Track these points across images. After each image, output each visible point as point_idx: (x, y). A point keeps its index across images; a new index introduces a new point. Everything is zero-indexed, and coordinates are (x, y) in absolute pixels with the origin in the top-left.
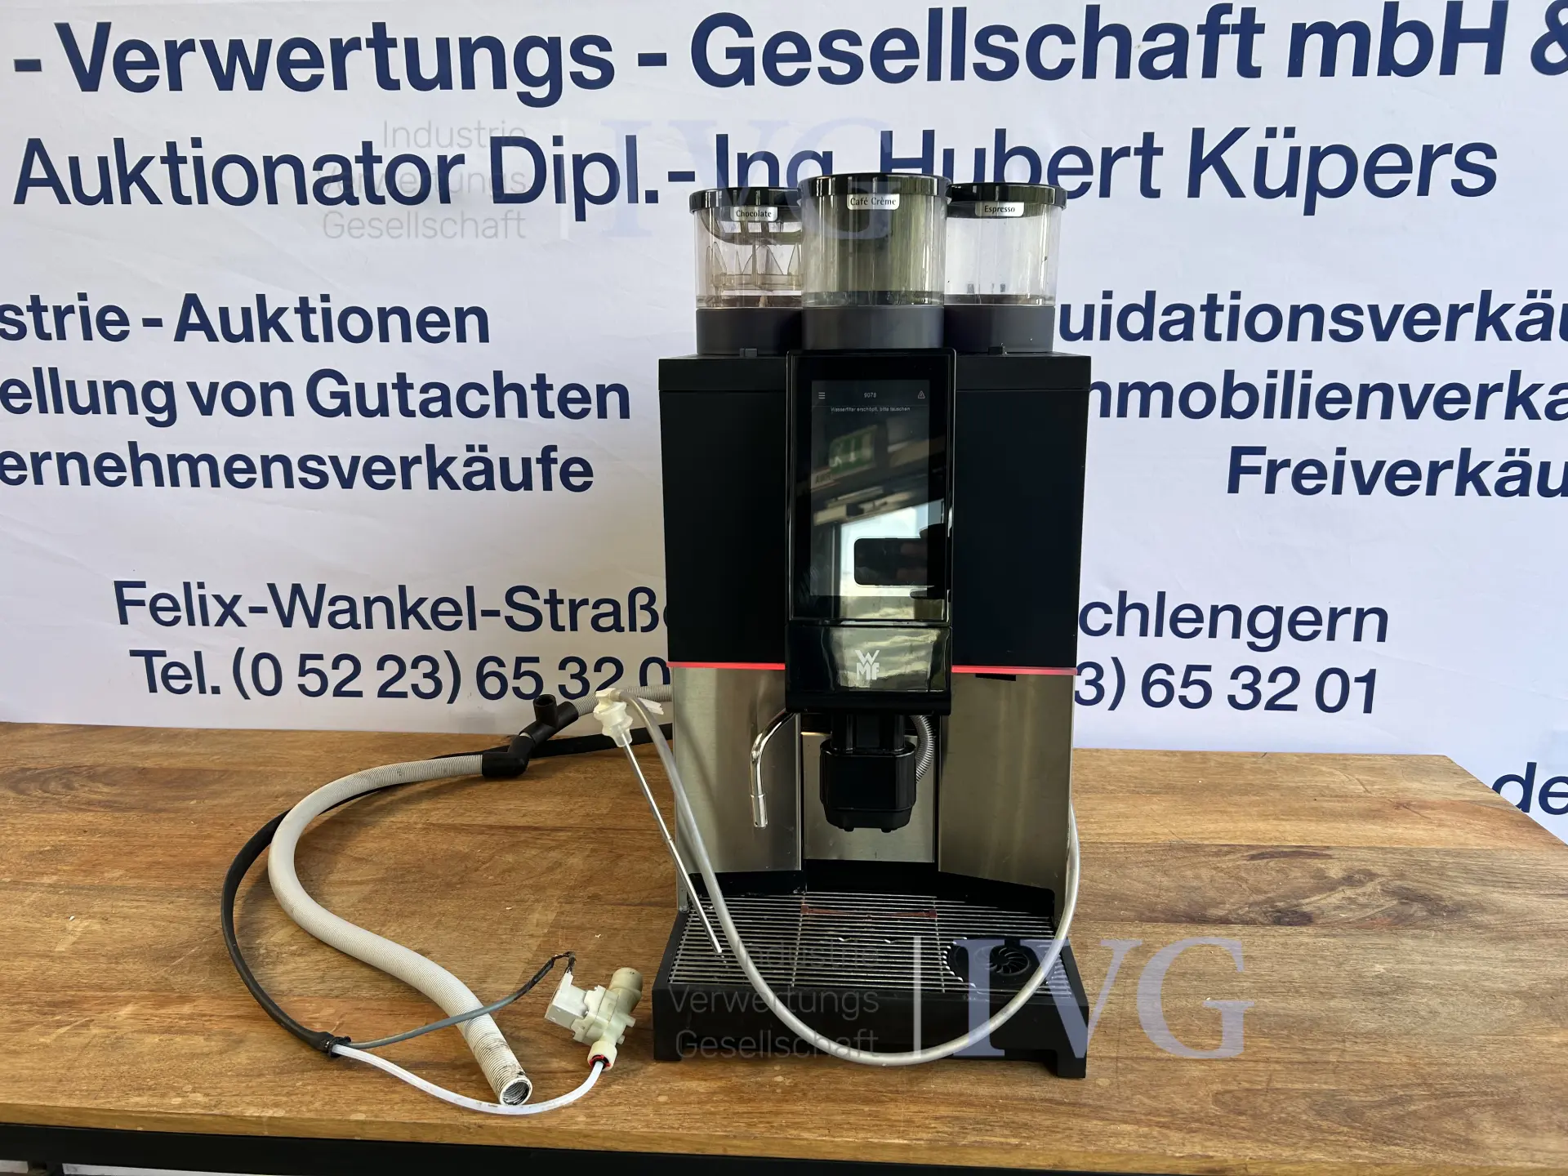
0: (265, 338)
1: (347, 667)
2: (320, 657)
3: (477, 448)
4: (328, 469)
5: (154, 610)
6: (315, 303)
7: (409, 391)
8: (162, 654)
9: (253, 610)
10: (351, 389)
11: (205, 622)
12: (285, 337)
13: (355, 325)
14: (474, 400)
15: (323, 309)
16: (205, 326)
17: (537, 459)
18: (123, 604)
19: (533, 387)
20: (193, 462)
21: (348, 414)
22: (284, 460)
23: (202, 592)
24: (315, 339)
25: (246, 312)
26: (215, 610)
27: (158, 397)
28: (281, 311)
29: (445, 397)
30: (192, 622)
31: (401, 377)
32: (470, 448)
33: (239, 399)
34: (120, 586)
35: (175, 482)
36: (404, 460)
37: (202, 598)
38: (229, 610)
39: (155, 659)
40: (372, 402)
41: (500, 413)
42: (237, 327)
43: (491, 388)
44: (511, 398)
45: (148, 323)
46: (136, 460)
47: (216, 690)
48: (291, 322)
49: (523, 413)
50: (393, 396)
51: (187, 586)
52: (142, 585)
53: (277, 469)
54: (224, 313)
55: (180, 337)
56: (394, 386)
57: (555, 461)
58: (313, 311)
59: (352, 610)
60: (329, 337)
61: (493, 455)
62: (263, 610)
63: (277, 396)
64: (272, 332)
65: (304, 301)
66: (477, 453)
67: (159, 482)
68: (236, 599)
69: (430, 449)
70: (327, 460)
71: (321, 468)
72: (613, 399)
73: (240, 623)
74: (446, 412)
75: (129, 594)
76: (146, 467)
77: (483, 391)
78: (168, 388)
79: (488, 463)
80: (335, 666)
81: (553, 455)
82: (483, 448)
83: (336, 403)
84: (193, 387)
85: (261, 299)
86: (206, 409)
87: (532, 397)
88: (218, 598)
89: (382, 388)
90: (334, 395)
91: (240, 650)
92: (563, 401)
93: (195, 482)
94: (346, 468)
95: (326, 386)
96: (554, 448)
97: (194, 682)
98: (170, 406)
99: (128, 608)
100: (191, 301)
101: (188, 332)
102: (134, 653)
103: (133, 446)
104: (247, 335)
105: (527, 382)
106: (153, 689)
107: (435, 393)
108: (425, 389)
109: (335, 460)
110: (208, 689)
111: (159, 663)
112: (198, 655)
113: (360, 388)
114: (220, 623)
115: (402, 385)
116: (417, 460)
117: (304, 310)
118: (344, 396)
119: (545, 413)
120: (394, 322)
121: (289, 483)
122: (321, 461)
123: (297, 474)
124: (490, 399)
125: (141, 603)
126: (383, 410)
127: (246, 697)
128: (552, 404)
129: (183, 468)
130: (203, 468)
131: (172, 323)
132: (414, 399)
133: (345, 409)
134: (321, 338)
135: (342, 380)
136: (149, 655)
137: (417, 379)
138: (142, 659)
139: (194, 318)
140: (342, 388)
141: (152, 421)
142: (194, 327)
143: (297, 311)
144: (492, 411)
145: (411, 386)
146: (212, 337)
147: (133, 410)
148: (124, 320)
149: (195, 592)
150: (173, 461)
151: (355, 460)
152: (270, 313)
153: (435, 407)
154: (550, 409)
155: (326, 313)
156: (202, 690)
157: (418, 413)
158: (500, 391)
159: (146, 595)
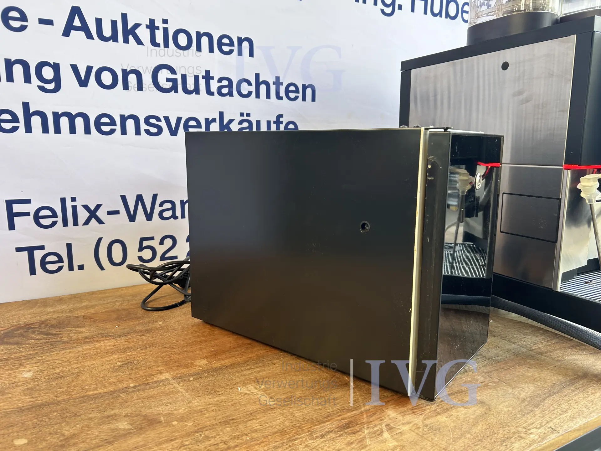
0: (126, 41)
1: (168, 243)
2: (152, 238)
3: (245, 115)
4: (163, 124)
5: (37, 218)
6: (159, 23)
7: (211, 81)
8: (42, 248)
9: (109, 213)
10: (179, 77)
11: (76, 223)
12: (139, 42)
13: (183, 40)
14: (245, 89)
15: (164, 28)
16: (84, 28)
17: (274, 121)
18: (11, 216)
19: (274, 83)
20: (72, 118)
21: (176, 92)
22: (135, 118)
23: (74, 203)
24: (158, 45)
25: (114, 24)
26: (83, 215)
27: (48, 73)
28: (137, 26)
29: (230, 86)
30: (65, 224)
31: (207, 72)
32: (242, 114)
33: (107, 78)
34: (10, 204)
35: (58, 130)
36: (207, 120)
37: (74, 208)
38: (93, 214)
39: (35, 252)
40: (191, 85)
41: (258, 96)
42: (107, 32)
43: (253, 83)
44: (263, 88)
45: (42, 21)
46: (28, 115)
47: (81, 267)
48: (143, 33)
49: (268, 96)
50: (202, 83)
51: (63, 201)
52: (28, 201)
53: (130, 124)
54: (99, 22)
55: (66, 33)
56: (203, 77)
57: (282, 123)
58: (158, 28)
59: (173, 208)
60: (166, 45)
61: (253, 119)
62: (117, 212)
63: (132, 78)
64: (131, 37)
65: (152, 21)
66: (245, 117)
67: (45, 130)
68: (98, 206)
69: (221, 114)
70: (163, 119)
71: (158, 123)
72: (309, 91)
73: (100, 222)
74: (230, 94)
75: (17, 208)
76: (36, 121)
77: (249, 83)
78: (56, 67)
79: (250, 123)
80: (162, 242)
81: (281, 119)
82: (248, 115)
83: (169, 85)
84: (75, 68)
85: (124, 17)
86: (83, 83)
87: (273, 88)
88: (86, 207)
89: (196, 78)
90: (168, 80)
91: (100, 240)
92: (287, 91)
93: (73, 130)
94: (173, 124)
95: (163, 75)
96: (281, 116)
97: (65, 264)
98: (57, 79)
99: (16, 219)
100: (76, 11)
101: (72, 31)
102: (18, 250)
103: (26, 106)
104: (114, 38)
105: (271, 81)
106: (33, 272)
107: (225, 83)
108: (220, 80)
109: (167, 119)
110: (75, 267)
111: (38, 255)
112: (69, 246)
113: (184, 77)
114: (87, 223)
115: (208, 77)
116: (214, 120)
117: (152, 26)
118: (175, 81)
119: (279, 97)
120: (205, 41)
121: (138, 132)
122: (158, 119)
123: (143, 126)
124: (253, 89)
125: (27, 214)
126: (197, 91)
127: (102, 268)
128: (282, 93)
129: (64, 121)
130: (79, 122)
131: (61, 23)
132: (214, 86)
133: (174, 89)
134: (162, 45)
135: (173, 71)
136: (30, 250)
137: (216, 74)
138: (26, 252)
139: (77, 22)
140: (173, 76)
141: (42, 89)
142: (77, 29)
143: (147, 27)
144: (254, 94)
145: (212, 78)
146: (89, 36)
147: (27, 80)
148: (23, 17)
149: (69, 204)
150: (57, 116)
151: (179, 119)
152: (130, 26)
153: (225, 91)
154: (281, 95)
155: (166, 30)
156: (71, 268)
157: (216, 93)
158: (258, 84)
159: (31, 208)
